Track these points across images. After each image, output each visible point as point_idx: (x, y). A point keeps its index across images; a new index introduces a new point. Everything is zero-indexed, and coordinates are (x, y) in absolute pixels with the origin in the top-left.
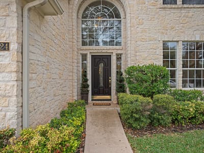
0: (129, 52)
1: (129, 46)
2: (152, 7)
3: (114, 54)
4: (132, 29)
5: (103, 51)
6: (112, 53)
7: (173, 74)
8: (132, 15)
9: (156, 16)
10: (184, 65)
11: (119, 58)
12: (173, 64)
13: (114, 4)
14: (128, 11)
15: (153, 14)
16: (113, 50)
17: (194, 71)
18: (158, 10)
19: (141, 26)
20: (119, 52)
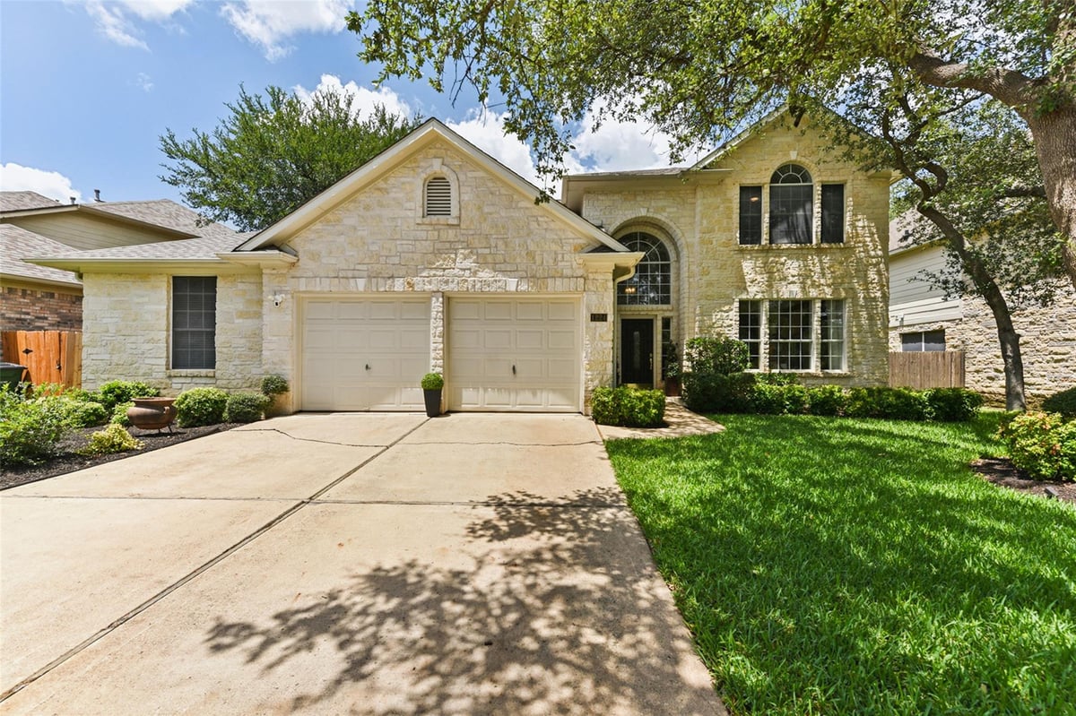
0: (686, 315)
1: (686, 305)
2: (722, 249)
3: (660, 318)
4: (691, 280)
5: (642, 313)
6: (656, 316)
7: (755, 348)
8: (691, 260)
9: (729, 263)
10: (773, 335)
11: (666, 323)
12: (756, 334)
13: (659, 238)
14: (684, 253)
15: (724, 259)
16: (658, 312)
17: (798, 343)
18: (732, 253)
19: (705, 278)
20: (668, 314)
